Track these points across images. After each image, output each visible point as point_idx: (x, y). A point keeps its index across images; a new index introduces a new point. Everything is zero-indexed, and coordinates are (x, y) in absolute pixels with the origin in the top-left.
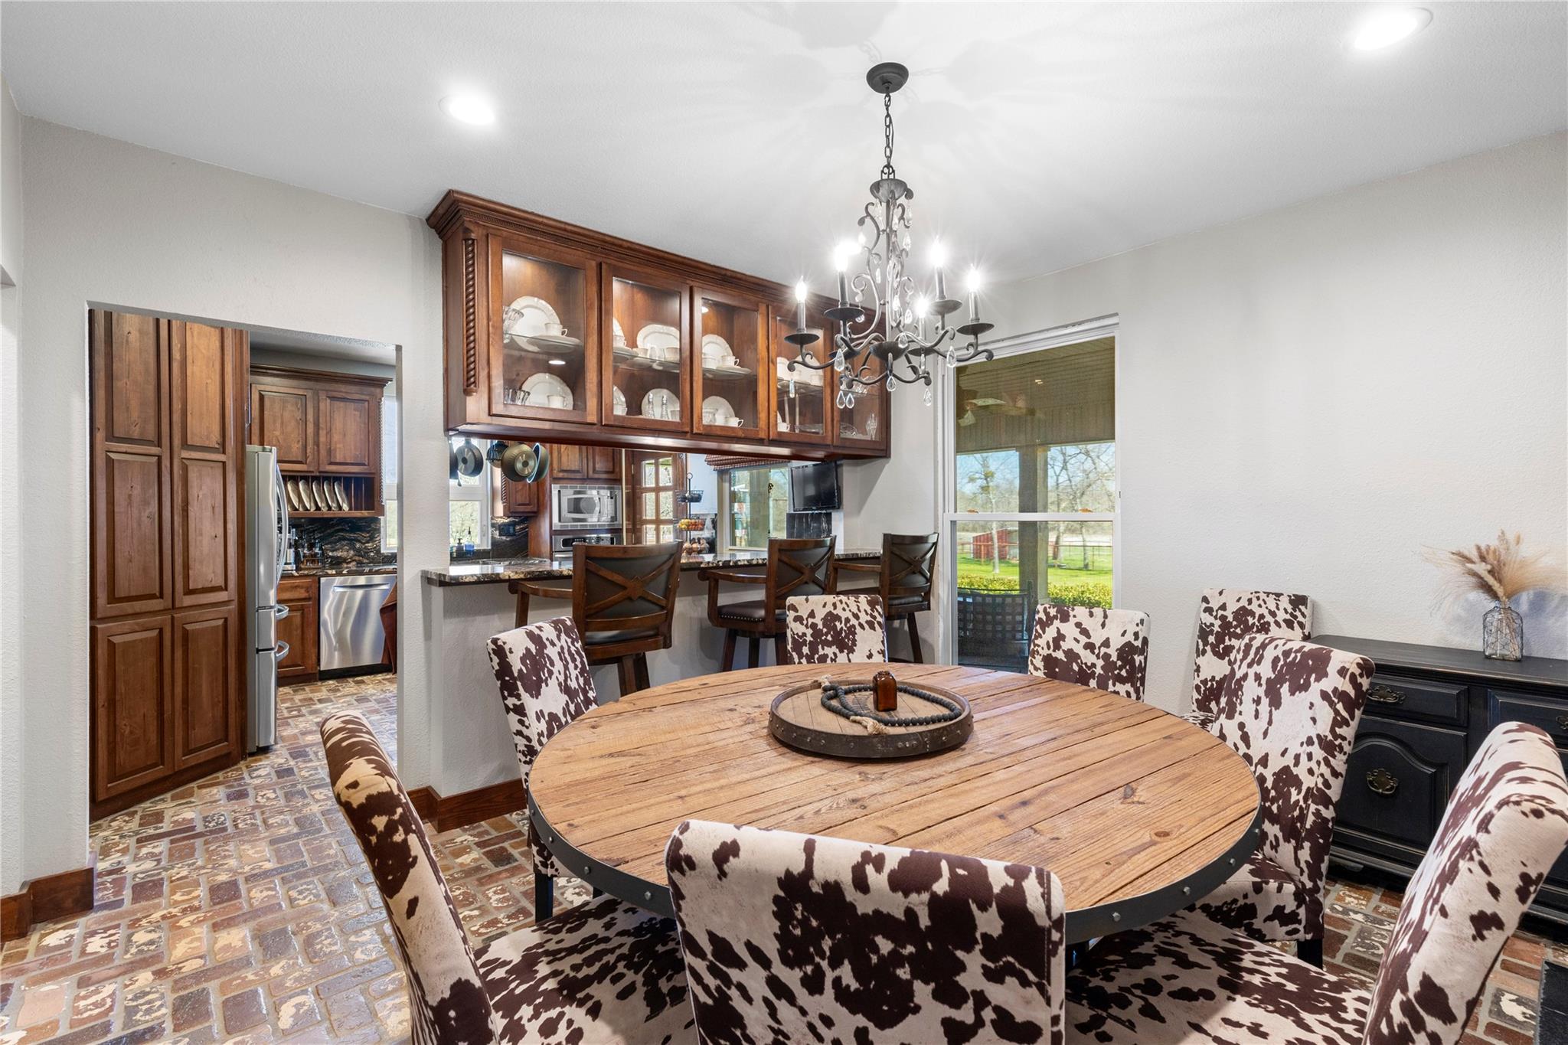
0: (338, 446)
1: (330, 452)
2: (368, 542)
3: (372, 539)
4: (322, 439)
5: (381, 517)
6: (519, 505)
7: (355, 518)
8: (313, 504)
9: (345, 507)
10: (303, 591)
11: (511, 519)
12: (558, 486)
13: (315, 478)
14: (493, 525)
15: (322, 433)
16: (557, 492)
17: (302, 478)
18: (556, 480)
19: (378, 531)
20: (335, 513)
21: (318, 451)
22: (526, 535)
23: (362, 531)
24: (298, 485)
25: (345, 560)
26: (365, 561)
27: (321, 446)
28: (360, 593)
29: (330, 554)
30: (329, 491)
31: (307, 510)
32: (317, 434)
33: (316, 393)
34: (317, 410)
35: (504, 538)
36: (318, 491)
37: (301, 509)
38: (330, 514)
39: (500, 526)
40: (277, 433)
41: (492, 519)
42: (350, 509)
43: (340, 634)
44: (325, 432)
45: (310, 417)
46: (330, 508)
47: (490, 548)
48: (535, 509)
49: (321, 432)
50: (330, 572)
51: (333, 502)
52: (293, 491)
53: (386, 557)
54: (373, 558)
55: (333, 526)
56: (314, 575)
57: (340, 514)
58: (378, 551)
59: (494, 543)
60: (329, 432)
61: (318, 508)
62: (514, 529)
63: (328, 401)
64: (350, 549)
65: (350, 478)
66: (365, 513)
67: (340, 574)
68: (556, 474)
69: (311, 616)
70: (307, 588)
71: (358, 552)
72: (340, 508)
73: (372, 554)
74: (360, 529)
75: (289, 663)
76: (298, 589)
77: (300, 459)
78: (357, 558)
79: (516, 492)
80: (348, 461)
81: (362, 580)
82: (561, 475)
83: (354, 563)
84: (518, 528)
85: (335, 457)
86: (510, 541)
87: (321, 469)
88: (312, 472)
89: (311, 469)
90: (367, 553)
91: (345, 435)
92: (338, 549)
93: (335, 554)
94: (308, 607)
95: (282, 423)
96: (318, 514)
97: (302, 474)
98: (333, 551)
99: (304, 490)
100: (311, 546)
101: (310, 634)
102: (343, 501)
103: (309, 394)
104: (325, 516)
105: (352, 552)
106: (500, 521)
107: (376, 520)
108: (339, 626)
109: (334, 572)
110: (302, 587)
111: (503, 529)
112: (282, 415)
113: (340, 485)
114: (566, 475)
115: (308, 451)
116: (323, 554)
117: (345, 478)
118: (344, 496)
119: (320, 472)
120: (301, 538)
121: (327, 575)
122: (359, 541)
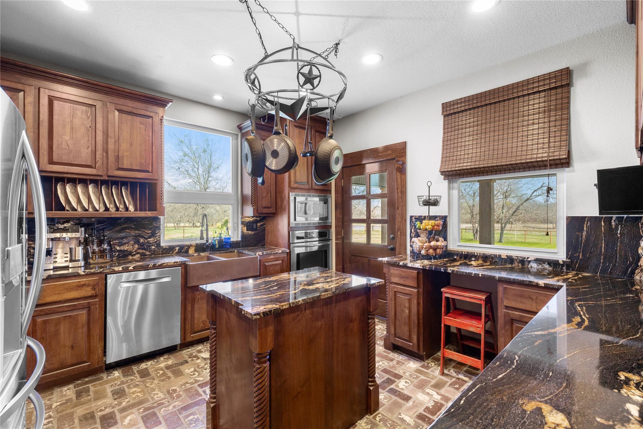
0: (125, 154)
1: (118, 158)
2: (150, 237)
3: (153, 235)
4: (111, 146)
5: (161, 217)
6: (264, 208)
7: (139, 218)
8: (102, 205)
9: (131, 208)
10: (89, 289)
11: (255, 218)
12: (294, 193)
13: (104, 182)
14: (243, 223)
15: (111, 141)
16: (293, 198)
17: (92, 181)
18: (292, 189)
19: (159, 228)
20: (123, 213)
21: (107, 158)
22: (264, 230)
23: (145, 228)
24: (88, 188)
25: (130, 253)
26: (148, 253)
27: (110, 153)
28: (141, 287)
29: (118, 248)
30: (117, 194)
31: (97, 210)
32: (106, 142)
33: (105, 105)
34: (106, 119)
35: (250, 232)
36: (107, 194)
37: (91, 210)
38: (118, 215)
39: (247, 223)
40: (67, 138)
41: (242, 218)
42: (136, 210)
43: (126, 325)
44: (113, 140)
45: (100, 126)
46: (117, 209)
47: (240, 239)
48: (274, 211)
49: (109, 139)
50: (116, 269)
51: (120, 203)
52: (83, 193)
53: (164, 249)
54: (154, 251)
55: (120, 224)
56: (101, 273)
57: (127, 214)
58: (158, 245)
59: (243, 236)
60: (117, 141)
61: (107, 209)
62: (256, 226)
63: (117, 113)
64: (135, 243)
65: (136, 183)
66: (149, 214)
67: (126, 270)
68: (293, 185)
69: (97, 313)
70: (94, 286)
71: (142, 246)
72: (127, 209)
73: (153, 247)
74: (144, 227)
75: (75, 361)
76: (85, 288)
77: (89, 164)
78: (141, 251)
79: (262, 198)
80: (134, 168)
81: (142, 275)
82: (296, 185)
83: (138, 256)
84: (259, 224)
85: (123, 164)
86: (254, 234)
87: (110, 174)
88: (102, 176)
89: (100, 173)
90: (149, 246)
91: (131, 145)
92: (125, 244)
93: (122, 248)
94: (95, 304)
95: (72, 128)
96: (107, 215)
97: (92, 178)
98: (120, 246)
99: (94, 193)
100: (100, 243)
101: (97, 330)
102: (130, 203)
103: (99, 105)
104: (113, 216)
105: (136, 246)
106: (247, 220)
107: (156, 219)
108: (126, 318)
109: (120, 269)
110: (88, 285)
111: (249, 226)
112: (72, 122)
113: (127, 189)
114: (298, 186)
115: (98, 156)
116: (111, 249)
117: (131, 183)
118: (130, 199)
119: (108, 176)
120: (90, 235)
121: (114, 272)
122: (143, 237)
